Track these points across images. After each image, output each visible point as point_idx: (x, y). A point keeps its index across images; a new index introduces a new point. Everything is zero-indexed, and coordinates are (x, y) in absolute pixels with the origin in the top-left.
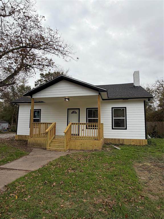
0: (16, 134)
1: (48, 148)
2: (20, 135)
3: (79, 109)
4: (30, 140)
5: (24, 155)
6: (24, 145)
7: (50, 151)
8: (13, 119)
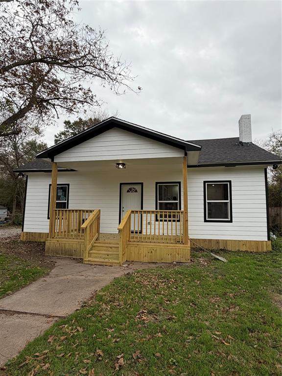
0: (23, 231)
1: (86, 259)
2: (30, 233)
3: (142, 184)
4: (50, 244)
5: (40, 277)
6: (38, 252)
7: (91, 265)
8: (15, 203)
